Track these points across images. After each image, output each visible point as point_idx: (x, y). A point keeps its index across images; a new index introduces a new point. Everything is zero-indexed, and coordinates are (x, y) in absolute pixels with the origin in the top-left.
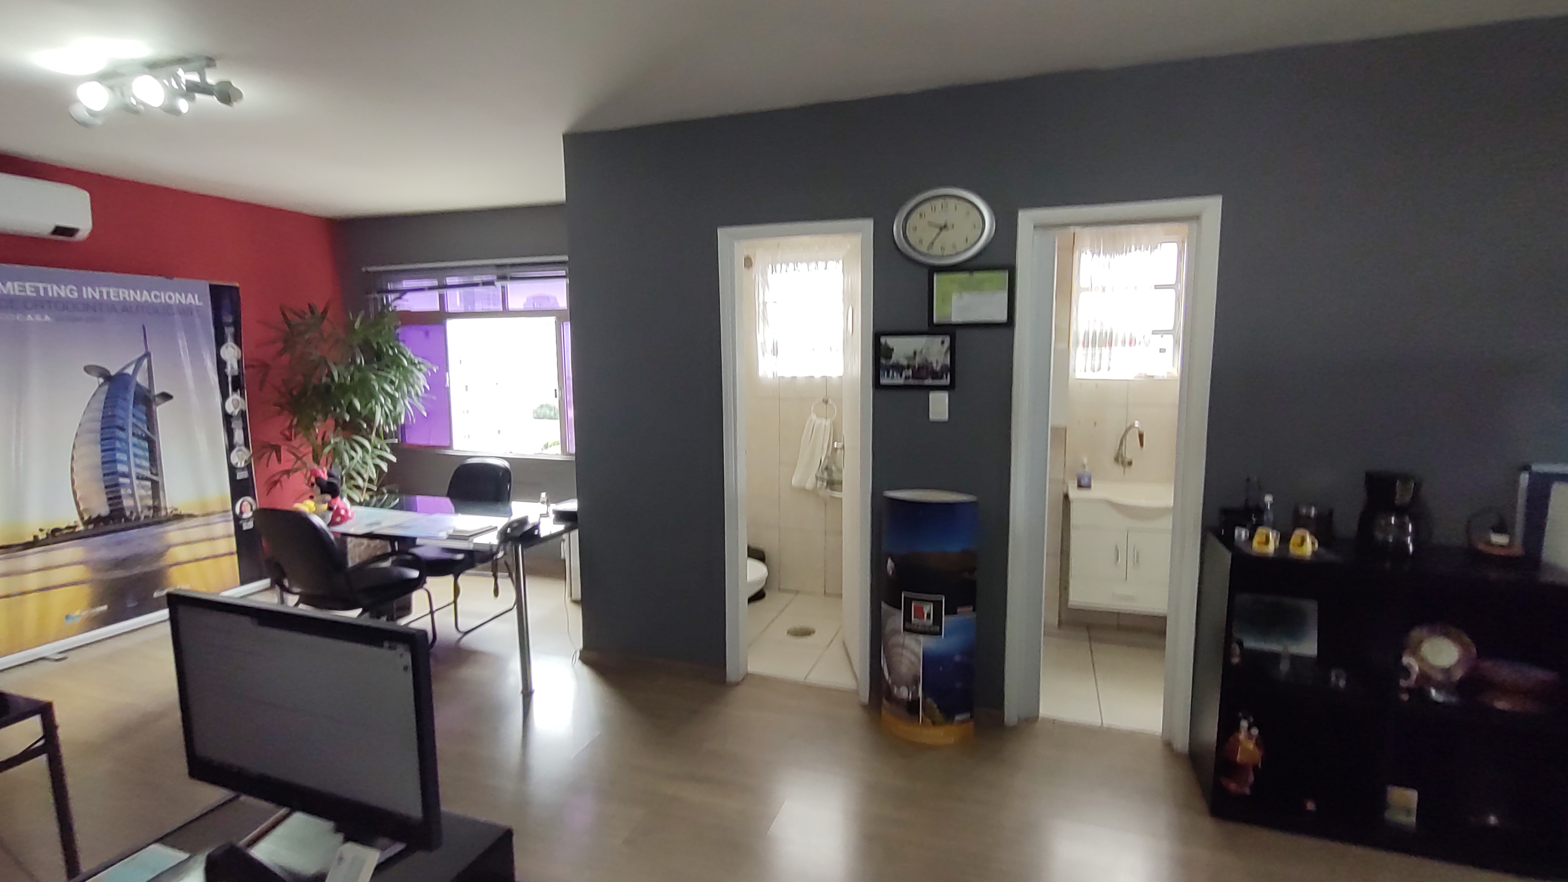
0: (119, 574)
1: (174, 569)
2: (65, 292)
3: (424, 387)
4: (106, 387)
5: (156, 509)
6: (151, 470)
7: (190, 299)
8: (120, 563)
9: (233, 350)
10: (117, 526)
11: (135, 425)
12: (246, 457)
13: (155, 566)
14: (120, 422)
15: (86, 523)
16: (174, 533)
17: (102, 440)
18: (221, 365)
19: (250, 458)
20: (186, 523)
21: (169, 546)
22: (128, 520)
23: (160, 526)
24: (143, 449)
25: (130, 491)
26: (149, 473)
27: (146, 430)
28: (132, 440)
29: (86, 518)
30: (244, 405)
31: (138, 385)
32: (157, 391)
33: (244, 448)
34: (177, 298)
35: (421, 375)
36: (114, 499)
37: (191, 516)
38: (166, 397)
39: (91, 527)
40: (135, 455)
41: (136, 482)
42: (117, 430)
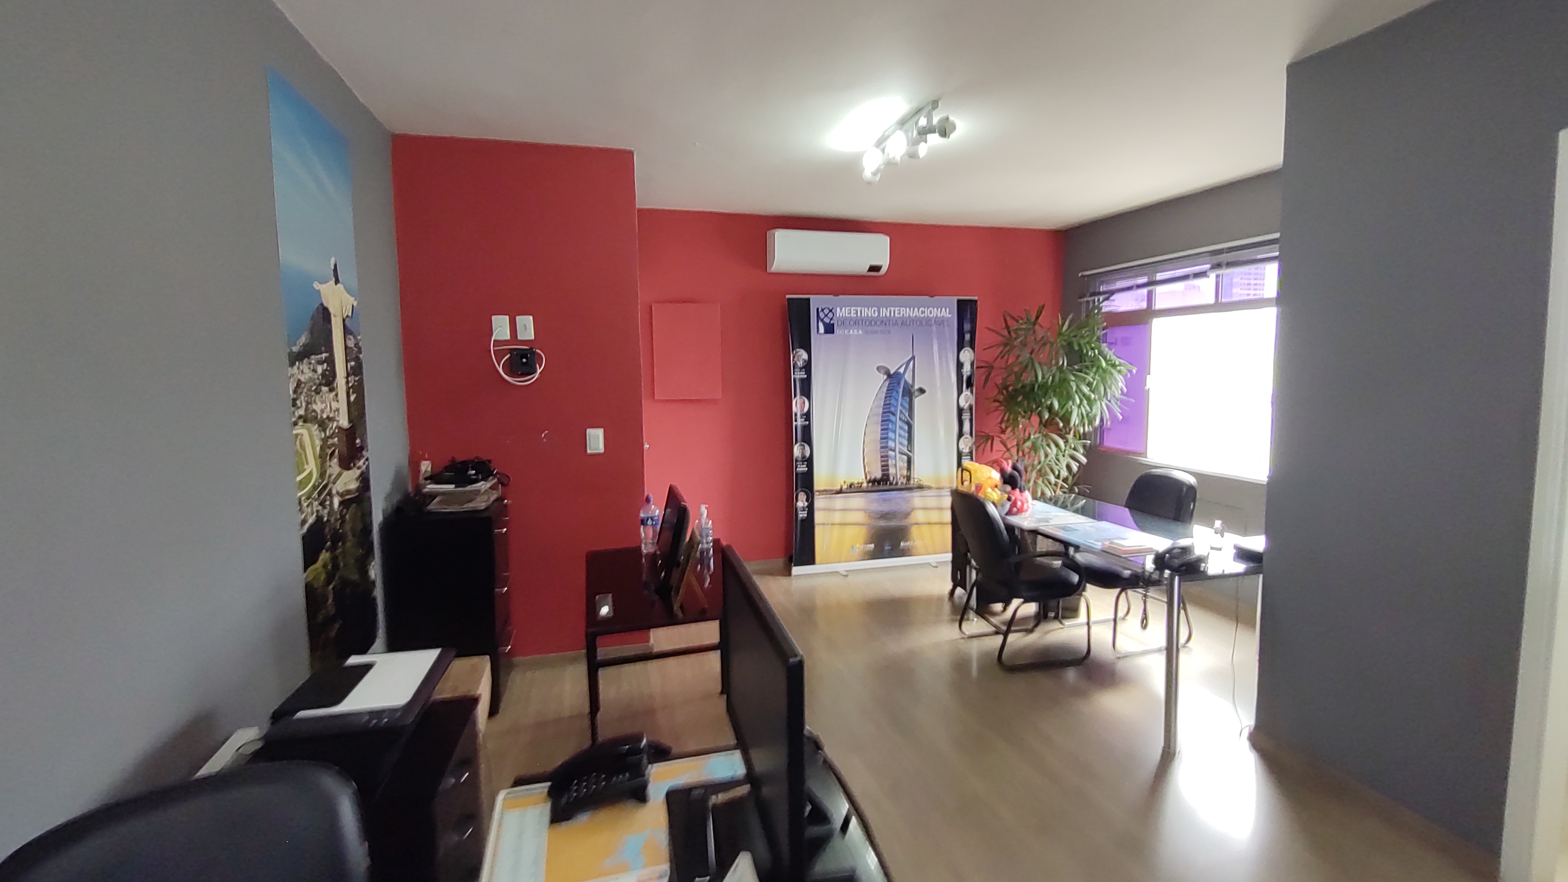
0: (882, 523)
1: (915, 526)
2: (869, 312)
3: (1122, 390)
4: (887, 383)
5: (909, 478)
6: (908, 447)
7: (943, 313)
8: (884, 516)
9: (968, 354)
10: (885, 488)
11: (901, 412)
12: (970, 445)
13: (904, 523)
14: (893, 409)
15: (869, 482)
16: (917, 499)
17: (882, 421)
18: (960, 365)
19: (972, 445)
20: (925, 492)
21: (913, 509)
22: (891, 484)
23: (910, 491)
24: (904, 430)
25: (894, 462)
26: (906, 449)
27: (907, 415)
28: (899, 423)
29: (868, 478)
30: (972, 401)
31: (906, 382)
32: (916, 387)
33: (969, 436)
34: (935, 313)
35: (1119, 378)
36: (885, 467)
37: (929, 488)
38: (922, 391)
39: (870, 484)
40: (900, 436)
41: (898, 455)
42: (891, 415)
